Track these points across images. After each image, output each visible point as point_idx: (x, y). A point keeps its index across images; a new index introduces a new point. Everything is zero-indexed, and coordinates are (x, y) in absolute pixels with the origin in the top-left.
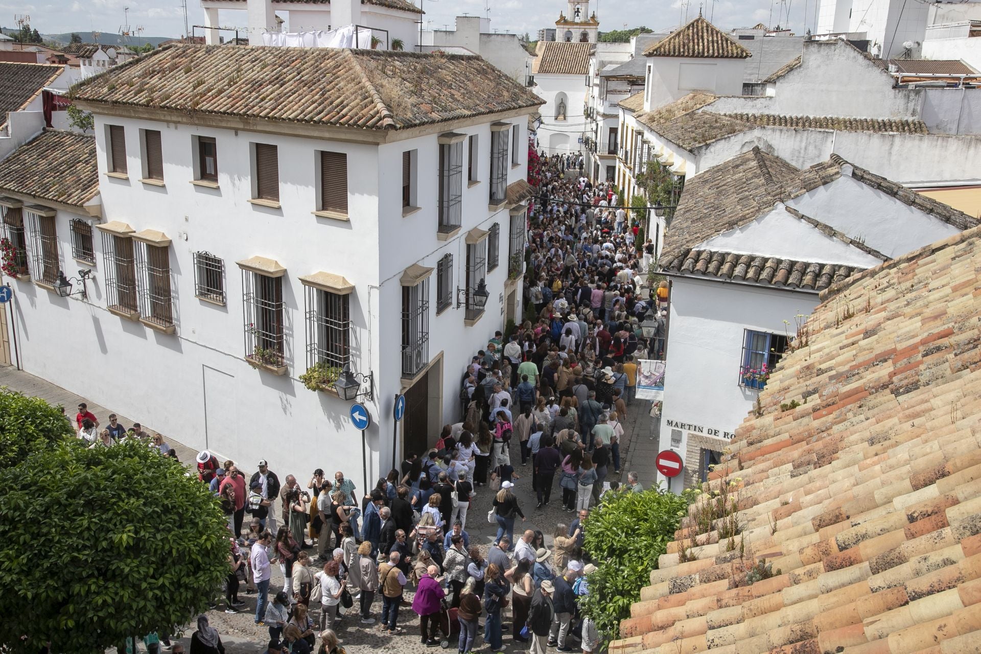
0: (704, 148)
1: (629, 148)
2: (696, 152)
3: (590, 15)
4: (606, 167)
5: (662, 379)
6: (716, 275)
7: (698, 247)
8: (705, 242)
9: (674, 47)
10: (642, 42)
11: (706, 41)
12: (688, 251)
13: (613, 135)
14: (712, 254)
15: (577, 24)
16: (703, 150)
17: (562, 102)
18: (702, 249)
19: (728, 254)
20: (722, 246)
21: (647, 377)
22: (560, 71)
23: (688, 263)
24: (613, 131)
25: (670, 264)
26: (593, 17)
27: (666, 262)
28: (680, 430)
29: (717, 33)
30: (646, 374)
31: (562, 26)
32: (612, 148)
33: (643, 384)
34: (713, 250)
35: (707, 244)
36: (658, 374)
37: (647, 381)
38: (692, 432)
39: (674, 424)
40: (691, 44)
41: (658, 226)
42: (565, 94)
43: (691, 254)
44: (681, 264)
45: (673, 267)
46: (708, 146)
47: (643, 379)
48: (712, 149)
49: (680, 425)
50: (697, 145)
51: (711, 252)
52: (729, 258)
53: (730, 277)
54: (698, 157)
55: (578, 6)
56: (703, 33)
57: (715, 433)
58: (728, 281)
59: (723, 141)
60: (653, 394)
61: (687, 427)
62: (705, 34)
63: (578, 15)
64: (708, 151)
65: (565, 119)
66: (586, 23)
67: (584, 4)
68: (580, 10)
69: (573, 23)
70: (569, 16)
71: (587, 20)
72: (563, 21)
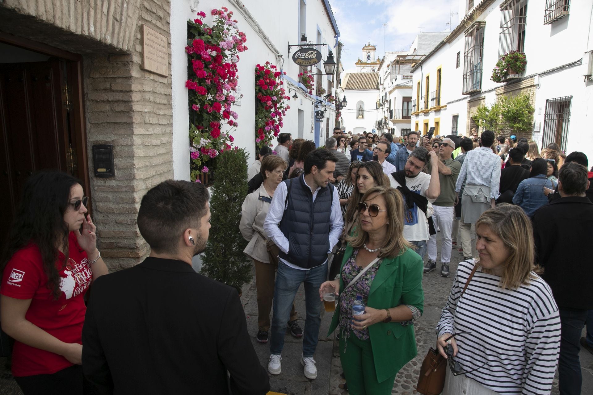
15: (369, 64)
17: (361, 107)
22: (359, 88)
24: (407, 100)
26: (378, 60)
31: (359, 66)
32: (405, 114)
42: (362, 102)
55: (369, 54)
63: (369, 59)
65: (363, 117)
66: (374, 63)
67: (372, 52)
68: (370, 56)
69: (366, 64)
70: (364, 60)
71: (375, 62)
72: (360, 63)
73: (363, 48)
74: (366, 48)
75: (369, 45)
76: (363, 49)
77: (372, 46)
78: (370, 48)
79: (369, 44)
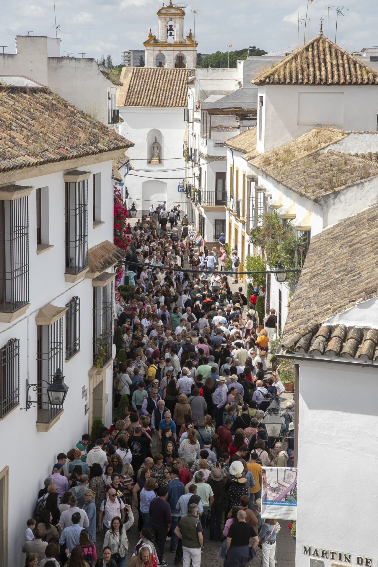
0: (332, 197)
1: (240, 198)
2: (322, 202)
3: (186, 33)
4: (213, 221)
5: (294, 490)
6: (353, 356)
7: (328, 321)
8: (338, 315)
9: (291, 73)
10: (251, 66)
11: (329, 64)
12: (316, 328)
13: (220, 182)
14: (346, 330)
15: (170, 45)
16: (331, 200)
17: (156, 142)
18: (334, 324)
19: (367, 329)
20: (359, 320)
21: (274, 490)
22: (151, 104)
23: (317, 343)
24: (221, 176)
25: (296, 343)
26: (190, 37)
27: (290, 342)
28: (321, 559)
29: (343, 55)
30: (272, 485)
31: (152, 48)
32: (220, 198)
33: (270, 498)
34: (348, 325)
35: (341, 317)
36: (288, 485)
37: (274, 494)
38: (337, 562)
39: (312, 553)
40: (311, 69)
41: (280, 293)
42: (159, 133)
43: (322, 330)
44: (309, 344)
45: (299, 348)
46: (336, 194)
47: (269, 492)
48: (342, 198)
49: (320, 554)
50: (324, 194)
51: (345, 328)
52: (368, 335)
53: (371, 359)
54: (325, 208)
55: (171, 23)
56: (325, 55)
57: (367, 562)
58: (369, 363)
59: (355, 187)
60: (284, 512)
61: (330, 556)
62: (328, 57)
63: (171, 35)
64: (337, 200)
65: (160, 162)
66: (181, 44)
67: (177, 21)
68: (173, 27)
69: (166, 44)
70: (160, 36)
71: (183, 40)
72: (153, 42)
73: (159, 11)
74: (164, 11)
75: (171, 6)
76: (159, 13)
77: (177, 8)
78: (173, 11)
79: (171, 3)
